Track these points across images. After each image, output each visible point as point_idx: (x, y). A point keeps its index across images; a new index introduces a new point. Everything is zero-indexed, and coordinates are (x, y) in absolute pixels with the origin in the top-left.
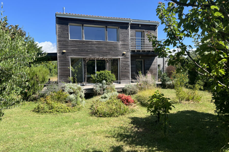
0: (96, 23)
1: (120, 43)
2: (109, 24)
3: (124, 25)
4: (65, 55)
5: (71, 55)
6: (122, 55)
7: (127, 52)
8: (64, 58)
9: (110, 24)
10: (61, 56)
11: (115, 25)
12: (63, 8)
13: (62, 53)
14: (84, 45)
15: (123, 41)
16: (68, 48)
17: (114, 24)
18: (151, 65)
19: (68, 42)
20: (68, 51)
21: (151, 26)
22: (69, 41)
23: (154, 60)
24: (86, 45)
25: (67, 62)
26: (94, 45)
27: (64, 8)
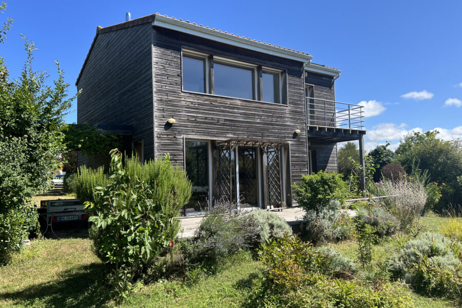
0: (241, 54)
1: (288, 108)
2: (266, 62)
3: (294, 68)
4: (173, 131)
5: (186, 133)
6: (294, 138)
7: (302, 129)
8: (171, 140)
9: (267, 60)
10: (162, 134)
11: (278, 64)
12: (127, 14)
13: (165, 125)
14: (217, 107)
15: (294, 103)
16: (180, 112)
17: (276, 62)
18: (327, 163)
19: (180, 98)
20: (180, 122)
21: (323, 78)
22: (182, 94)
23: (332, 152)
24: (220, 107)
25: (178, 150)
26: (238, 109)
27: (129, 14)
